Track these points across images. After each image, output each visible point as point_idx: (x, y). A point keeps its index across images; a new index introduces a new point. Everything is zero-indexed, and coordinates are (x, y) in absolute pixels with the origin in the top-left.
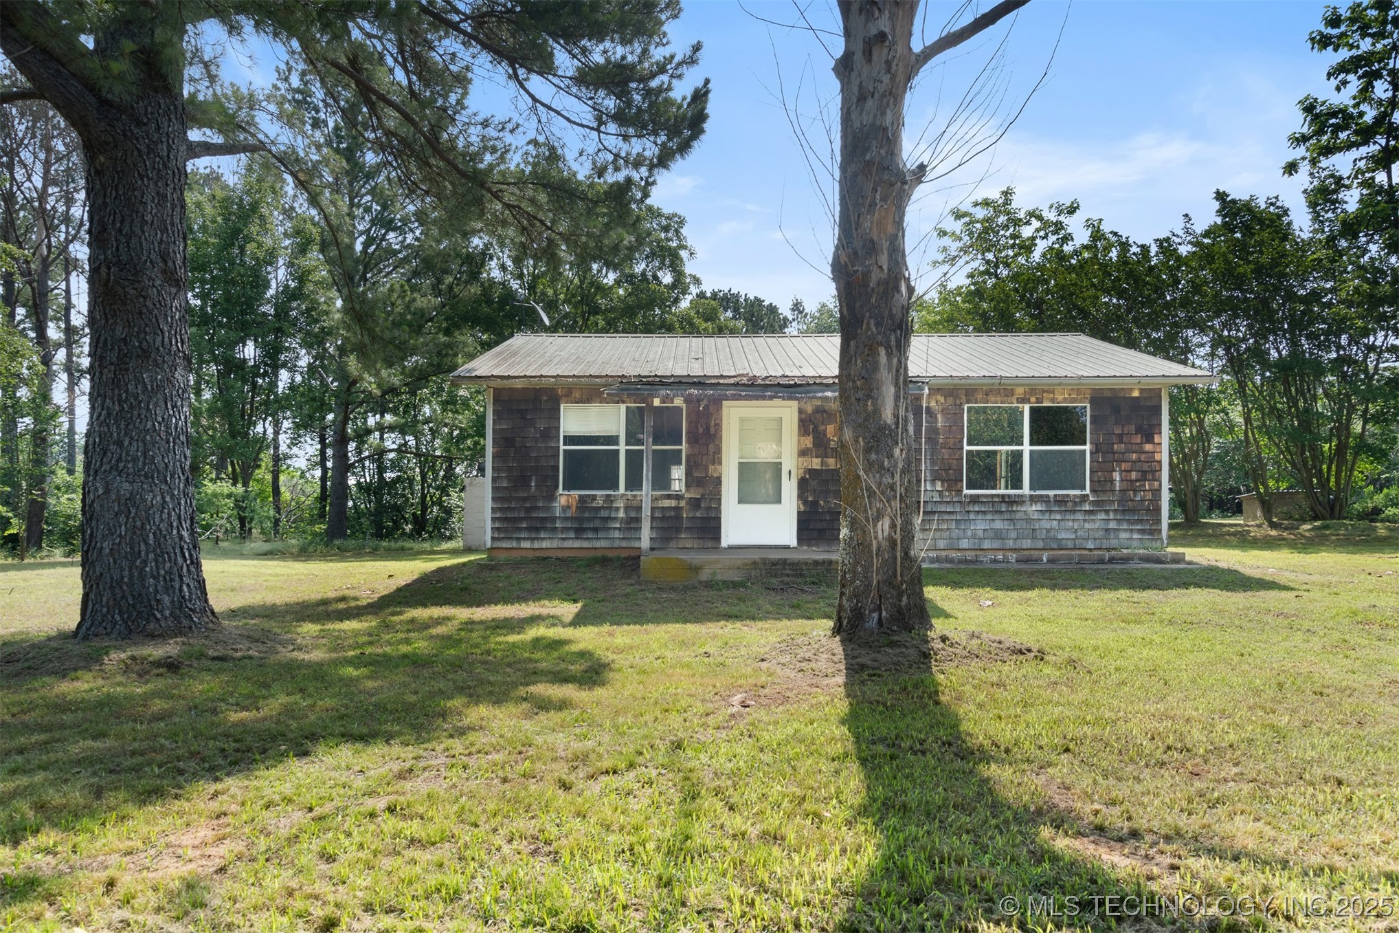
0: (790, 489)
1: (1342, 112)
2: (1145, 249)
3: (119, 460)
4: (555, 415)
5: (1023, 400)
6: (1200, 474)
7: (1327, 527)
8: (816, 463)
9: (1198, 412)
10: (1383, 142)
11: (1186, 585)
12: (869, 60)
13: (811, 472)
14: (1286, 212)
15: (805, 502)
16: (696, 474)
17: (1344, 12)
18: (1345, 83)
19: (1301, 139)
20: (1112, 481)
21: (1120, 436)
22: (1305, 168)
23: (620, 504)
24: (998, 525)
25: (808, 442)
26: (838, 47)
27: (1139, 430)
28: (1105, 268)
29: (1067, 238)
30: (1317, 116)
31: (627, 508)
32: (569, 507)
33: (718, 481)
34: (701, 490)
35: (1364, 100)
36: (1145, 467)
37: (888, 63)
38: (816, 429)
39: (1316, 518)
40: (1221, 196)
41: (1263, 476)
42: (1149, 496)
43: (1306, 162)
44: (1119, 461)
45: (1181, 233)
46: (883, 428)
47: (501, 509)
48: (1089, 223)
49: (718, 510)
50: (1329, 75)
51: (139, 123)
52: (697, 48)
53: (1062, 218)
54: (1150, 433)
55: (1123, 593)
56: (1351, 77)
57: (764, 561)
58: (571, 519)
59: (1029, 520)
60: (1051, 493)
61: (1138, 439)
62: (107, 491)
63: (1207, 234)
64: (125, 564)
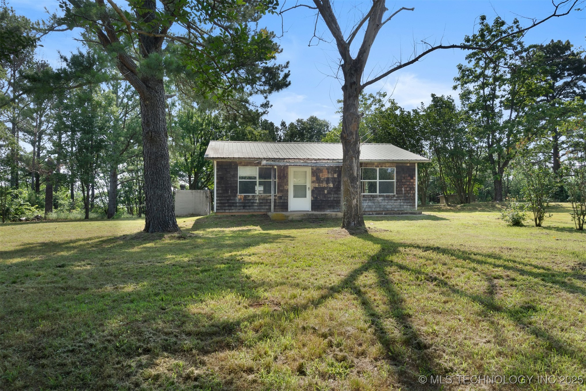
0: (309, 193)
1: (469, 70)
2: (409, 112)
3: (157, 185)
4: (236, 170)
5: (377, 166)
6: (426, 189)
7: (464, 206)
8: (317, 185)
9: (426, 168)
10: (482, 80)
11: (422, 219)
12: (351, 88)
13: (315, 188)
14: (453, 101)
15: (314, 197)
16: (281, 189)
17: (471, 38)
18: (471, 61)
19: (458, 79)
20: (402, 191)
21: (404, 177)
22: (459, 87)
23: (257, 198)
24: (370, 204)
25: (314, 179)
26: (343, 83)
27: (409, 176)
28: (396, 116)
29: (383, 106)
30: (463, 71)
31: (259, 199)
32: (241, 199)
33: (287, 191)
34: (282, 194)
35: (477, 66)
36: (411, 186)
37: (356, 89)
38: (317, 174)
39: (462, 203)
40: (433, 95)
41: (446, 189)
42: (412, 195)
43: (460, 86)
44: (404, 185)
45: (420, 108)
46: (354, 177)
47: (219, 200)
48: (390, 101)
49: (287, 200)
50: (466, 58)
51: (157, 92)
52: (288, 63)
53: (381, 98)
54: (412, 176)
55: (406, 221)
56: (473, 59)
57: (307, 214)
58: (242, 203)
59: (379, 202)
60: (385, 194)
61: (409, 178)
62: (155, 193)
63: (429, 108)
64: (160, 213)
